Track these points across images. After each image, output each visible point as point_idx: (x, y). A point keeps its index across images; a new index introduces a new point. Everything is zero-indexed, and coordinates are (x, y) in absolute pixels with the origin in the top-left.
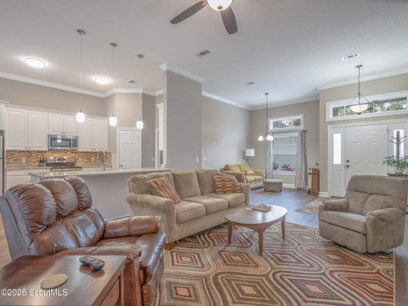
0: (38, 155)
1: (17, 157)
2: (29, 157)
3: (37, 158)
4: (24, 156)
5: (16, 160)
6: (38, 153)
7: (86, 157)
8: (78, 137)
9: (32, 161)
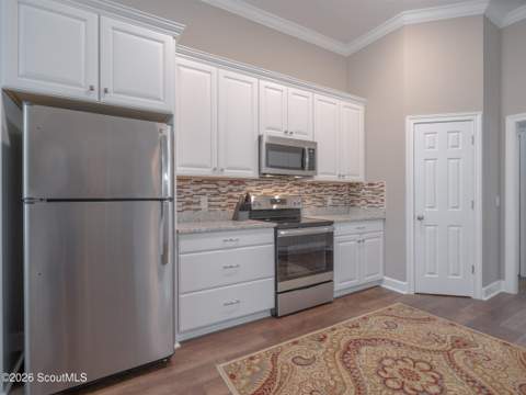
0: (231, 190)
1: (192, 196)
2: (215, 195)
3: (231, 197)
4: (204, 194)
5: (188, 203)
6: (231, 186)
7: (317, 194)
8: (315, 144)
9: (220, 206)
